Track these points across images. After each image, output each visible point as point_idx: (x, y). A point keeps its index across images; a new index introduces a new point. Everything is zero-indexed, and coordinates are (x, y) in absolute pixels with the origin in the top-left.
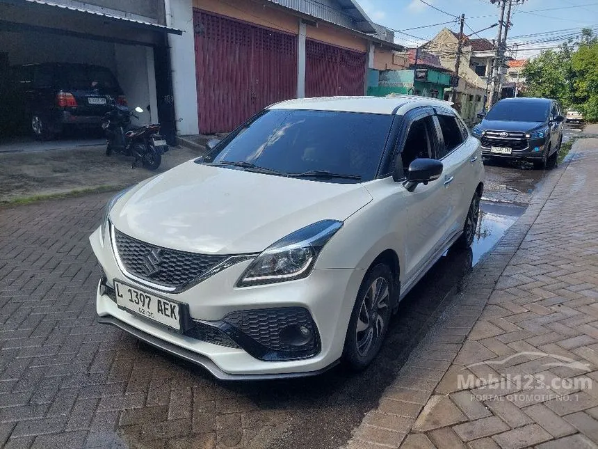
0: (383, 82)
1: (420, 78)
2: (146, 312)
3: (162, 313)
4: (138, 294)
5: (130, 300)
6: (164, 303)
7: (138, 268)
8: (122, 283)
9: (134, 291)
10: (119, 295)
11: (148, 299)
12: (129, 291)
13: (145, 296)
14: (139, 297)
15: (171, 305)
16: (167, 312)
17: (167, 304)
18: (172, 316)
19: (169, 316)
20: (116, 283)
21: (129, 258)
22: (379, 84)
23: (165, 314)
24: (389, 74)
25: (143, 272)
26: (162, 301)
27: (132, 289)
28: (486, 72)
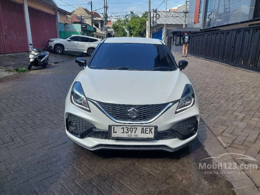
0: (66, 29)
1: (83, 28)
2: (133, 135)
3: (144, 133)
4: (128, 129)
5: (122, 133)
6: (146, 128)
7: (124, 117)
8: (117, 126)
9: (126, 128)
10: (114, 132)
11: (135, 129)
12: (122, 129)
13: (133, 128)
14: (129, 130)
15: (150, 128)
16: (147, 132)
17: (148, 128)
18: (150, 133)
19: (148, 133)
20: (113, 127)
21: (117, 114)
22: (65, 30)
23: (146, 133)
24: (69, 26)
25: (128, 118)
26: (145, 128)
27: (125, 127)
28: (99, 26)
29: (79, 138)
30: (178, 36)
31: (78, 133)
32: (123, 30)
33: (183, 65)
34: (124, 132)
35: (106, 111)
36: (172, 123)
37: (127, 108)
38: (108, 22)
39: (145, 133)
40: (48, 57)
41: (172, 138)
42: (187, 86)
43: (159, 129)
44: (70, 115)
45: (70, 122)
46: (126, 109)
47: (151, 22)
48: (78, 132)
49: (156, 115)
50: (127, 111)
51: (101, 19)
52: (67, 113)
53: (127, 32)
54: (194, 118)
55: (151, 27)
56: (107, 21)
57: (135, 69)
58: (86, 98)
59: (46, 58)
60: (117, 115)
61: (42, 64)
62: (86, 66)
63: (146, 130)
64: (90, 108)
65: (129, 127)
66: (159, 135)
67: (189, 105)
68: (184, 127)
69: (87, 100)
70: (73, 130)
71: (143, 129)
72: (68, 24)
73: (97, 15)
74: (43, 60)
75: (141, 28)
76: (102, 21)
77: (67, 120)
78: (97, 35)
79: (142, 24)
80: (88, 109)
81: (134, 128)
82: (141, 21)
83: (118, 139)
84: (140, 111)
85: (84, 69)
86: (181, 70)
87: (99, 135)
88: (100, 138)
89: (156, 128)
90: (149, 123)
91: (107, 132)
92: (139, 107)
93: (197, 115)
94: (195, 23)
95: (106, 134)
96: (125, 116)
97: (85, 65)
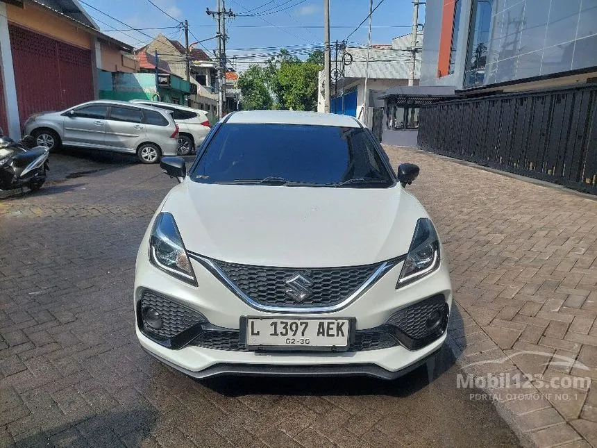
0: (118, 86)
1: (162, 83)
2: (298, 340)
3: (323, 335)
4: (287, 325)
5: (271, 335)
6: (329, 324)
7: (278, 297)
8: (262, 318)
9: (282, 323)
10: (253, 334)
11: (304, 325)
12: (272, 325)
13: (299, 324)
14: (288, 327)
15: (338, 323)
16: (331, 332)
17: (333, 323)
18: (338, 335)
19: (333, 335)
20: (250, 321)
21: (261, 289)
22: (114, 88)
23: (328, 335)
24: (125, 78)
25: (288, 300)
26: (326, 322)
27: (279, 321)
28: (207, 81)
29: (168, 348)
30: (400, 105)
31: (167, 335)
32: (263, 92)
33: (409, 174)
34: (276, 334)
35: (234, 282)
36: (391, 311)
37: (283, 275)
38: (228, 71)
39: (326, 334)
40: (47, 161)
41: (390, 347)
42: (421, 223)
43: (361, 326)
44: (146, 291)
45: (147, 309)
46: (281, 278)
47: (330, 72)
48: (165, 333)
49: (352, 292)
50: (283, 283)
51: (211, 65)
52: (140, 288)
53: (273, 95)
54: (439, 297)
55: (331, 84)
56: (225, 70)
57: (301, 183)
58: (186, 251)
59: (38, 165)
60: (260, 291)
61: (25, 180)
62: (184, 177)
63: (329, 328)
64: (195, 278)
65: (290, 322)
66: (360, 340)
67: (427, 267)
68: (417, 318)
69: (188, 256)
70: (153, 328)
71: (321, 325)
72: (124, 73)
73: (201, 55)
74: (30, 169)
75: (307, 86)
76: (213, 71)
77: (139, 304)
78: (200, 103)
79: (309, 77)
80: (192, 278)
81: (301, 324)
82: (305, 70)
83: (261, 350)
84: (316, 283)
85: (180, 182)
86: (404, 186)
87: (215, 341)
88: (217, 348)
89: (353, 321)
90: (335, 311)
91: (236, 333)
92: (313, 273)
93: (446, 291)
94: (440, 75)
95: (233, 339)
96: (278, 295)
97: (183, 175)
